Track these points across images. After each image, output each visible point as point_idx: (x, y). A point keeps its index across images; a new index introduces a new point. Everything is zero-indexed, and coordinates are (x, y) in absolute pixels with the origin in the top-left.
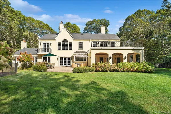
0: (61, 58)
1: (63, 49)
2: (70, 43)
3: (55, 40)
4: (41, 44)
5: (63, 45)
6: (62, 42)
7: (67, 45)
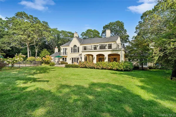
0: (73, 59)
1: (74, 52)
2: (78, 47)
3: (69, 46)
4: (62, 49)
5: (74, 49)
6: (73, 47)
7: (76, 49)
